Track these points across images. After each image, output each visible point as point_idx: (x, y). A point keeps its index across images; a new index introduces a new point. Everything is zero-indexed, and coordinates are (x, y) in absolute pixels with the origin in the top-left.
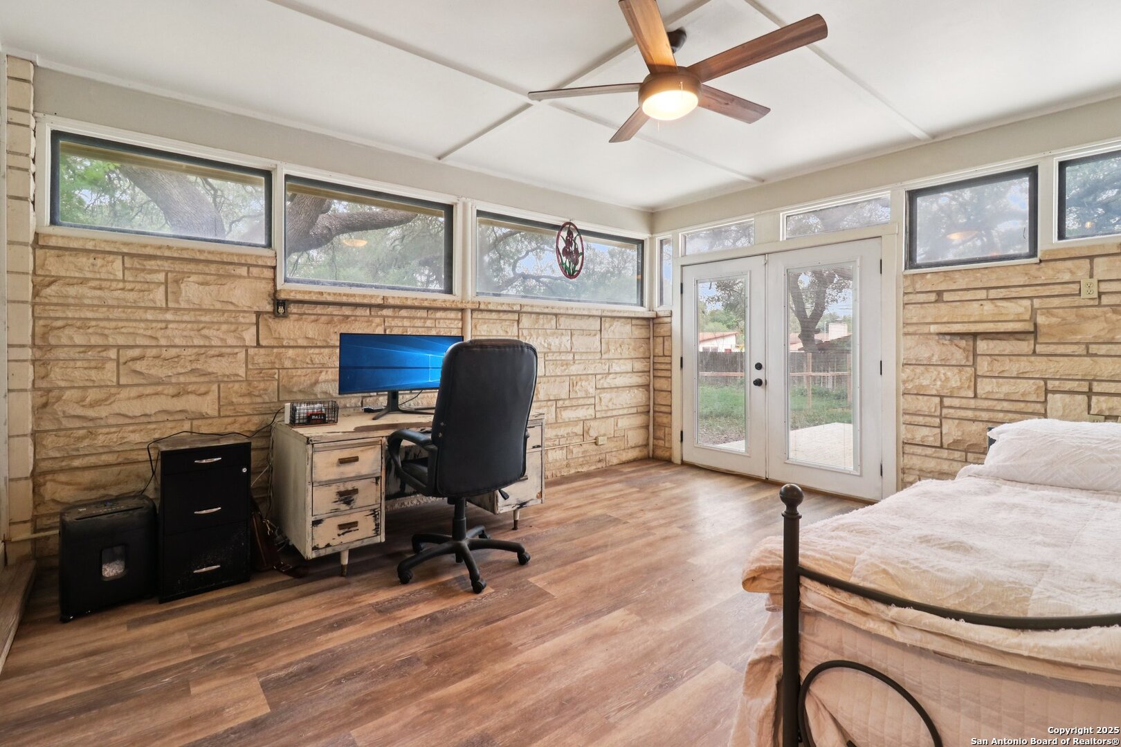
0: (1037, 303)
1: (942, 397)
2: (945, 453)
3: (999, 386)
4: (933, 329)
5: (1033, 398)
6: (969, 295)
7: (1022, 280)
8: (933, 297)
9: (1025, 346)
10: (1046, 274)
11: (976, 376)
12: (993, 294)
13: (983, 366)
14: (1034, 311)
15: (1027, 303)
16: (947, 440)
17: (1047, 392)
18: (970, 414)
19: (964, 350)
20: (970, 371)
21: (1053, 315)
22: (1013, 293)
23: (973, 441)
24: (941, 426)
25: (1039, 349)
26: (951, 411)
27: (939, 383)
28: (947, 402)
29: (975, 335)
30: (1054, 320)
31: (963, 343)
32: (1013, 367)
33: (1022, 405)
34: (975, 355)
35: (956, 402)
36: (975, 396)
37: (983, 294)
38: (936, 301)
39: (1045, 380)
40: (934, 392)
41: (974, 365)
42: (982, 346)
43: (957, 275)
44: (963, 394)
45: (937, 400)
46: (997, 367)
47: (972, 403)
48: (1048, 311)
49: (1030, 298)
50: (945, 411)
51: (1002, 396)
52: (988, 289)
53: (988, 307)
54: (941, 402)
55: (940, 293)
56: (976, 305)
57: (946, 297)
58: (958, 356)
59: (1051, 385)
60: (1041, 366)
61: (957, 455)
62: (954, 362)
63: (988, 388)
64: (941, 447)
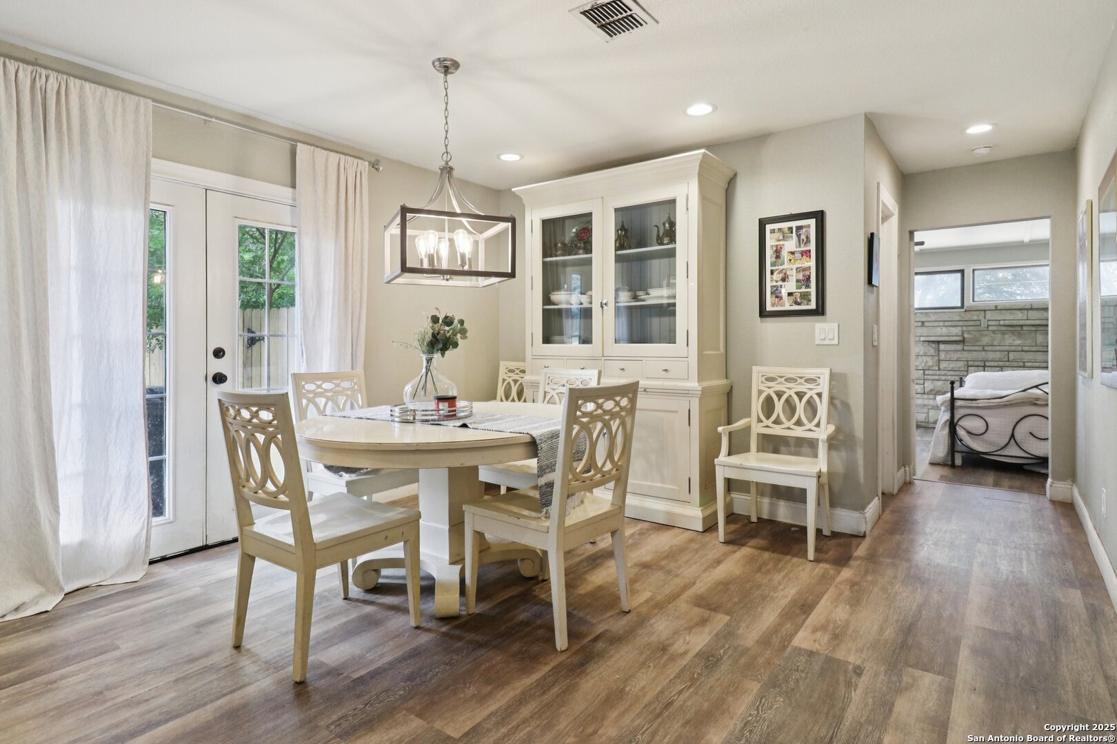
0: (964, 328)
1: (924, 370)
2: (926, 396)
3: (949, 364)
4: (922, 339)
5: (963, 369)
6: (936, 324)
7: (958, 318)
8: (920, 324)
9: (959, 347)
10: (968, 316)
11: (939, 360)
12: (946, 324)
13: (942, 356)
14: (963, 332)
15: (960, 328)
16: (927, 390)
17: (968, 366)
18: (937, 377)
19: (934, 349)
20: (937, 358)
21: (971, 334)
22: (954, 323)
23: (938, 389)
24: (924, 384)
25: (965, 348)
26: (929, 376)
27: (923, 364)
28: (927, 372)
29: (939, 342)
30: (971, 336)
31: (934, 345)
32: (955, 356)
33: (958, 372)
34: (939, 351)
35: (931, 372)
36: (939, 369)
37: (942, 324)
38: (921, 326)
39: (968, 361)
40: (921, 368)
41: (938, 355)
42: (942, 347)
43: (931, 315)
44: (934, 368)
45: (922, 371)
46: (948, 357)
47: (938, 372)
48: (969, 332)
49: (962, 326)
50: (926, 377)
51: (950, 369)
52: (944, 321)
53: (944, 330)
54: (924, 373)
55: (923, 322)
56: (939, 328)
57: (926, 324)
58: (932, 351)
59: (970, 363)
60: (966, 355)
61: (931, 396)
62: (930, 354)
63: (945, 366)
64: (924, 393)
